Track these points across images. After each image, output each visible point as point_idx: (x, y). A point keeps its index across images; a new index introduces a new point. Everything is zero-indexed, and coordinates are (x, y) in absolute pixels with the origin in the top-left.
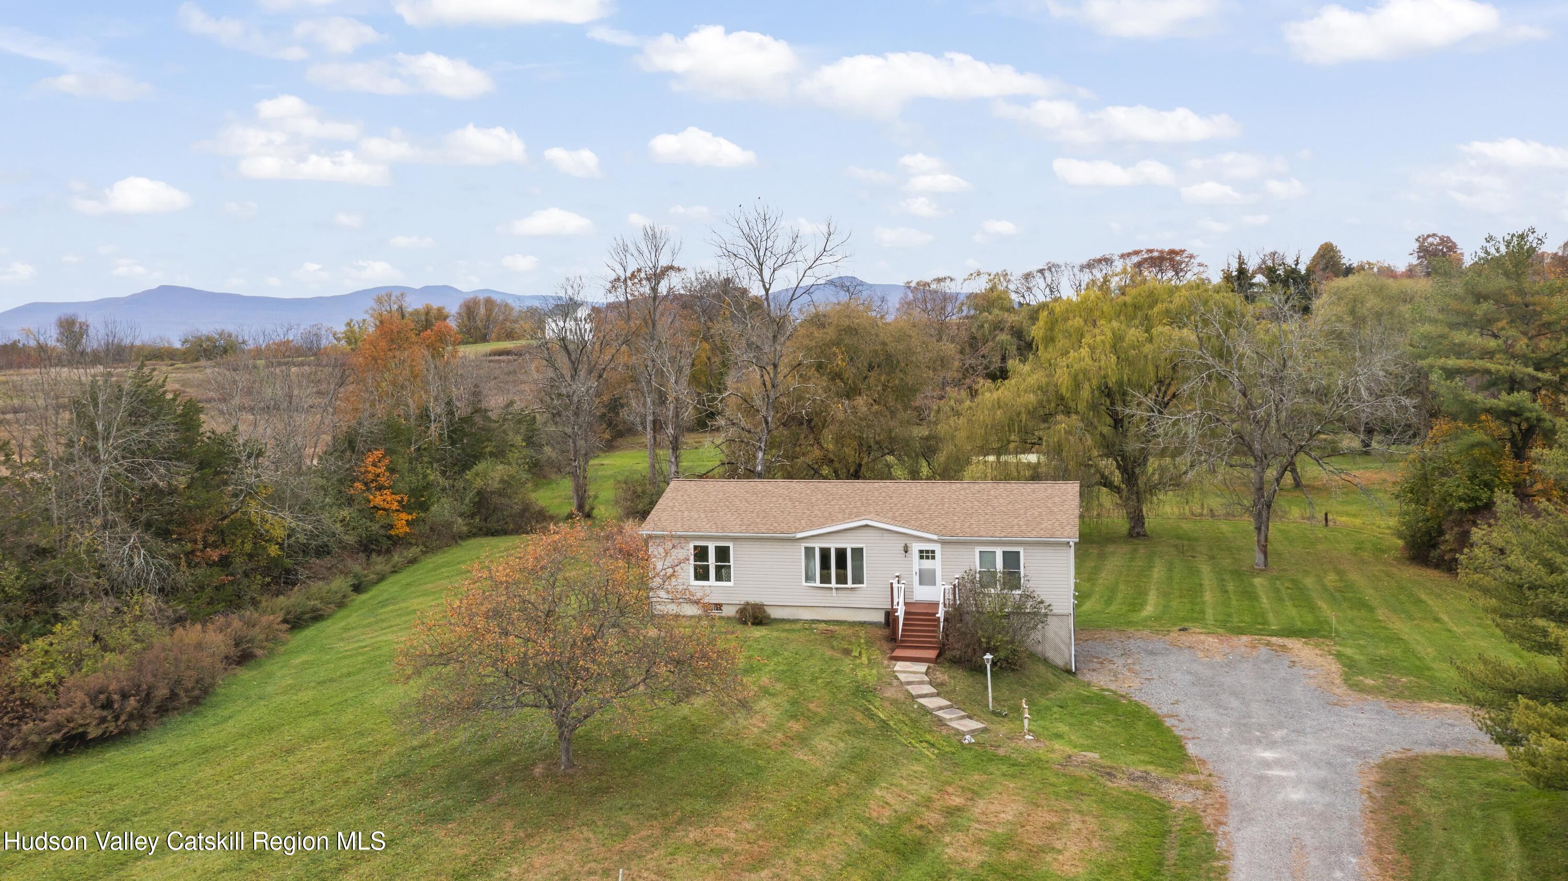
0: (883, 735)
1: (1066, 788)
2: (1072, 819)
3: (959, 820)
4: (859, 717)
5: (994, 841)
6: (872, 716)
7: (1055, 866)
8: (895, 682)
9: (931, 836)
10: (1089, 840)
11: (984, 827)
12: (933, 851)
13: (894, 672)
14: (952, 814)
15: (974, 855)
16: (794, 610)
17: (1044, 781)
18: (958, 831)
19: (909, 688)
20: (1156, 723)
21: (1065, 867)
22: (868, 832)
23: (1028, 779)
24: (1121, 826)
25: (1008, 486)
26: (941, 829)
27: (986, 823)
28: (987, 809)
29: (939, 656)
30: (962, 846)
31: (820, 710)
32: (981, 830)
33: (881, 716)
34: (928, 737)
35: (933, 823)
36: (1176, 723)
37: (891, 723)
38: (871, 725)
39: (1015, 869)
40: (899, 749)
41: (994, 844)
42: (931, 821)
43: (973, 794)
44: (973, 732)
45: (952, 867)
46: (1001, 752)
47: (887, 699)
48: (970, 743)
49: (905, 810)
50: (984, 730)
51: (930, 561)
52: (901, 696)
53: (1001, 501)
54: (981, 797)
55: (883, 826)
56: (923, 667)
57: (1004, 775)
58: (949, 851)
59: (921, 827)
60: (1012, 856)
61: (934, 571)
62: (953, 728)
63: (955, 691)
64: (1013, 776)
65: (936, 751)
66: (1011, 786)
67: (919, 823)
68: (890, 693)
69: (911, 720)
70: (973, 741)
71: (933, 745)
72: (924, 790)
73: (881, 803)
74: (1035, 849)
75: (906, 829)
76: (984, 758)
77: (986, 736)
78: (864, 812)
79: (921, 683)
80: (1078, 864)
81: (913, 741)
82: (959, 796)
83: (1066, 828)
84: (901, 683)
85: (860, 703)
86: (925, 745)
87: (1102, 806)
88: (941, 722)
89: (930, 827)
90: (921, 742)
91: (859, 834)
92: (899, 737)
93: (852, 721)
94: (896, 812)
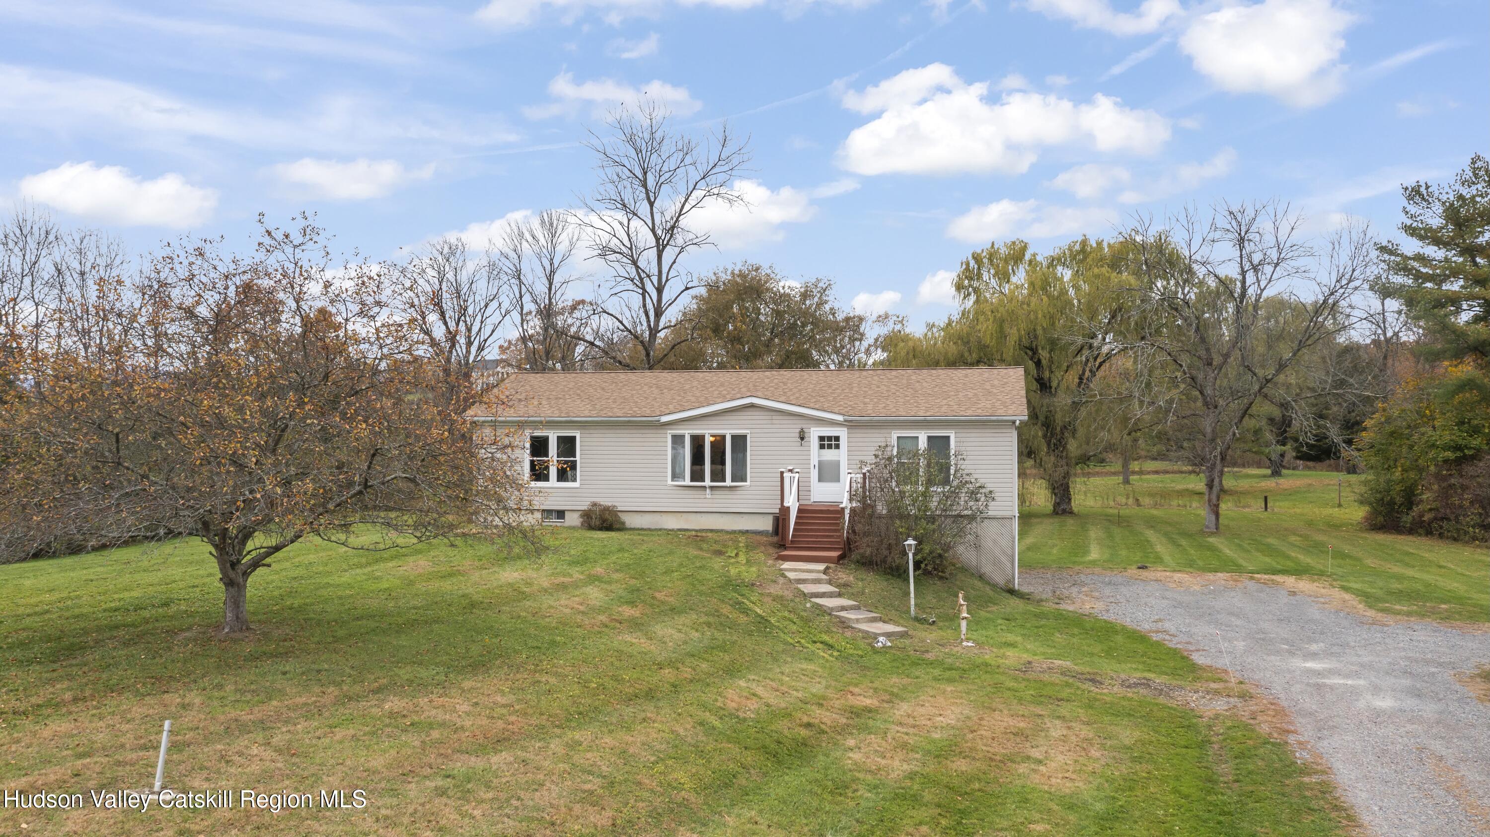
0: (759, 631)
1: (1032, 692)
2: (1049, 725)
3: (871, 722)
4: (726, 610)
5: (928, 747)
6: (745, 611)
7: (1036, 778)
8: (781, 580)
9: (824, 737)
10: (1084, 749)
11: (911, 731)
12: (827, 755)
13: (781, 570)
14: (858, 715)
15: (896, 763)
16: (657, 517)
17: (997, 686)
18: (870, 733)
19: (801, 586)
20: (1139, 638)
21: (1053, 780)
22: (717, 723)
23: (973, 683)
24: (1128, 734)
25: (934, 372)
26: (843, 731)
27: (914, 726)
28: (913, 712)
29: (841, 557)
30: (876, 751)
31: (671, 599)
32: (907, 734)
33: (758, 611)
34: (826, 638)
35: (829, 723)
36: (1167, 637)
37: (773, 620)
38: (743, 619)
39: (969, 781)
40: (781, 647)
41: (929, 752)
42: (825, 720)
43: (894, 697)
44: (888, 635)
45: (860, 776)
46: (930, 656)
47: (769, 595)
48: (884, 646)
49: (783, 705)
50: (903, 635)
51: (833, 451)
52: (788, 594)
53: (925, 384)
54: (903, 700)
55: (745, 720)
56: (821, 567)
57: (935, 679)
58: (856, 756)
59: (808, 725)
60: (961, 765)
61: (839, 462)
62: (860, 630)
63: (863, 593)
64: (950, 681)
65: (836, 654)
66: (949, 689)
67: (805, 719)
68: (774, 590)
69: (801, 618)
70: (889, 644)
71: (831, 647)
72: (817, 688)
73: (745, 694)
74: (998, 758)
75: (782, 726)
76: (906, 662)
77: (907, 642)
78: (716, 700)
79: (818, 581)
80: (1074, 776)
81: (803, 641)
82: (871, 697)
83: (1043, 734)
84: (790, 580)
85: (730, 597)
86: (819, 645)
87: (1091, 711)
88: (844, 624)
89: (823, 726)
90: (815, 642)
91: (701, 724)
92: (782, 635)
93: (717, 613)
94: (768, 705)
